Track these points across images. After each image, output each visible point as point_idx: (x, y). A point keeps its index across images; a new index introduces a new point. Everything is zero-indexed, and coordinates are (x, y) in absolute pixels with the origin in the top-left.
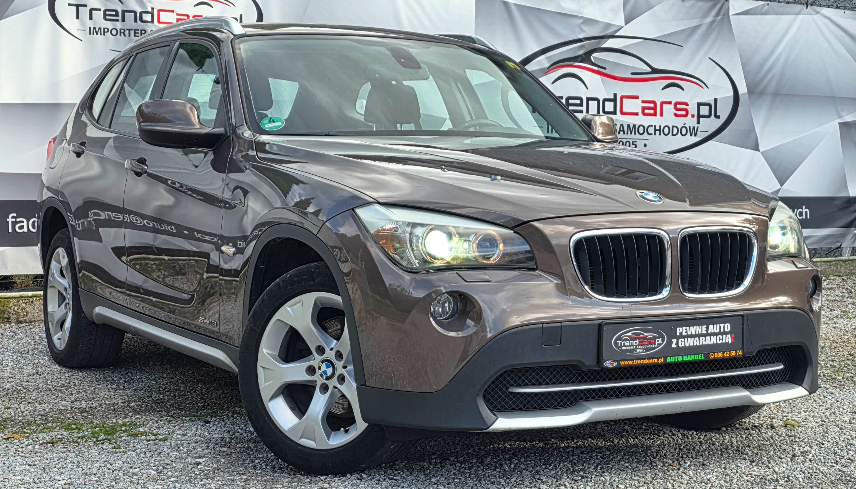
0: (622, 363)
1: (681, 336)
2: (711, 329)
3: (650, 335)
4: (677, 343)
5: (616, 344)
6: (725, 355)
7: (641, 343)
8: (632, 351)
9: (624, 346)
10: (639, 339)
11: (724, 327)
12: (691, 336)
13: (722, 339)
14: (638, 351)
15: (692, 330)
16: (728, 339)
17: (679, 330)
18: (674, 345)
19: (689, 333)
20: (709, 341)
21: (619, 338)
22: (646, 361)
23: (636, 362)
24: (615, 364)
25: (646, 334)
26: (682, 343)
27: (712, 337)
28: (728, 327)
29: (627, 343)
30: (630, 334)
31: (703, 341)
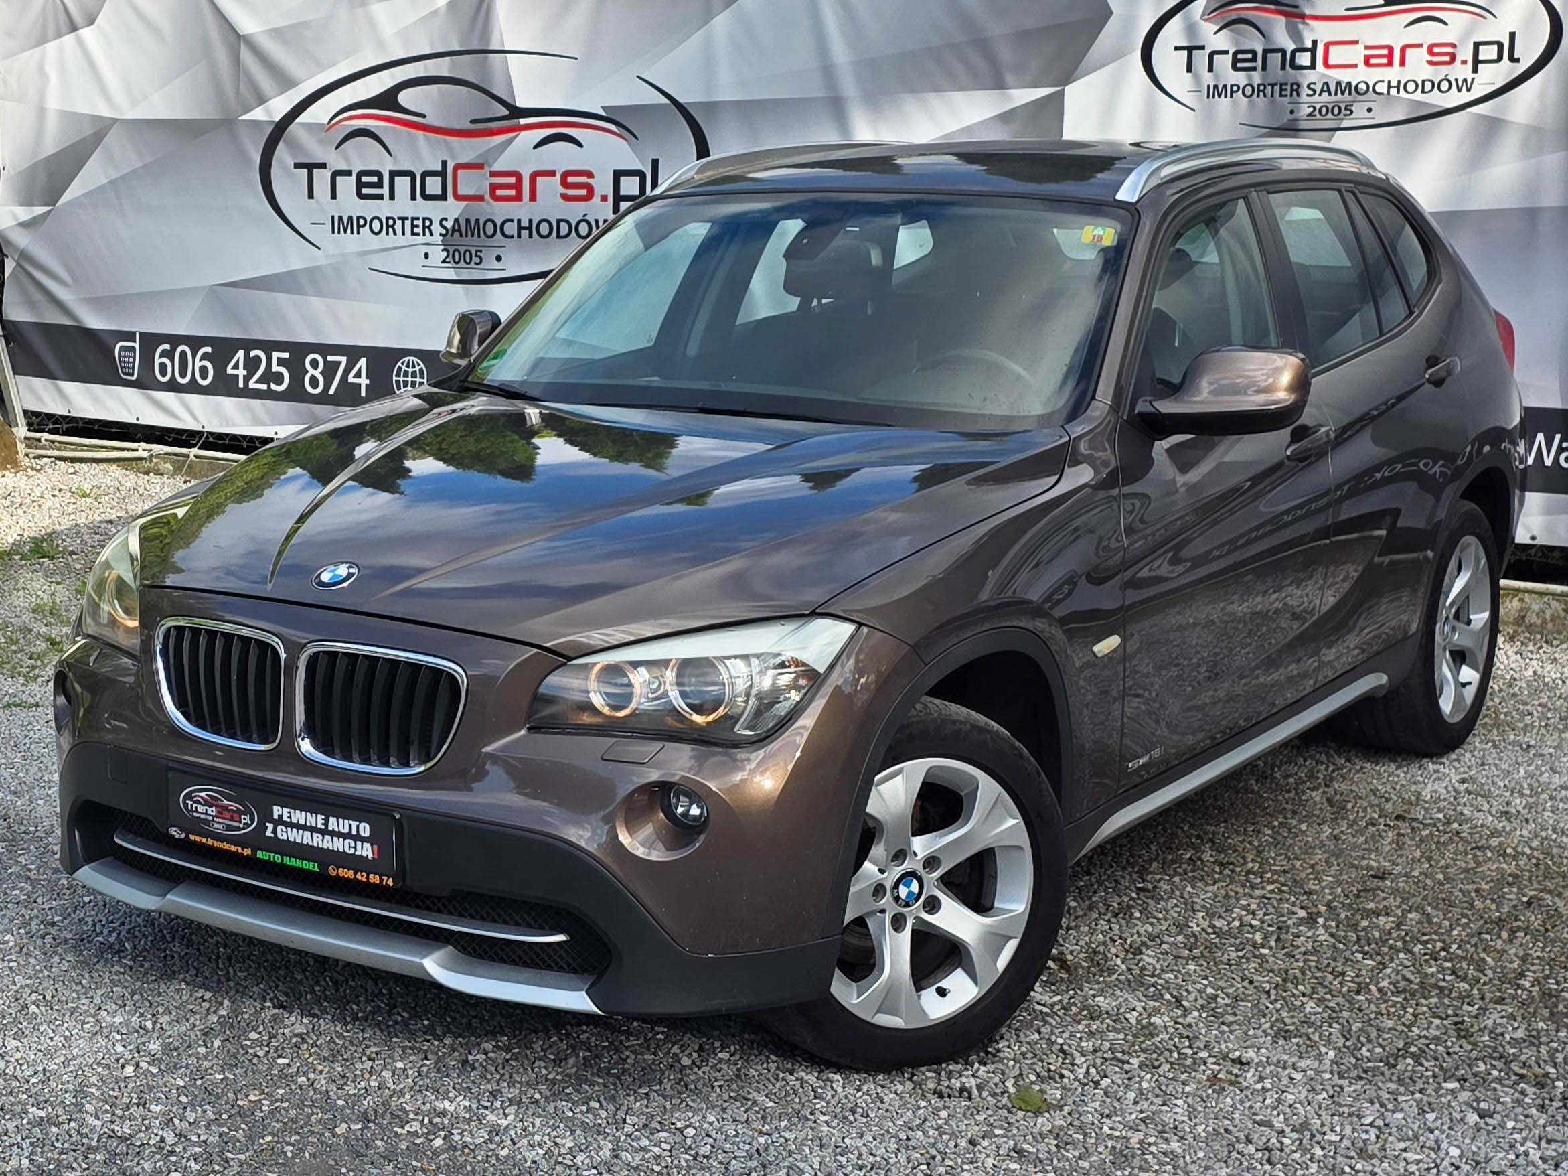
0: (192, 837)
1: (280, 821)
2: (333, 824)
3: (233, 806)
4: (274, 832)
5: (186, 805)
6: (358, 876)
7: (219, 814)
8: (207, 822)
9: (196, 811)
10: (216, 806)
11: (358, 827)
12: (297, 826)
13: (355, 847)
14: (216, 826)
15: (299, 817)
16: (367, 851)
17: (277, 811)
18: (269, 833)
19: (294, 821)
20: (328, 843)
21: (189, 796)
22: (225, 846)
23: (210, 842)
24: (183, 836)
25: (226, 802)
26: (283, 834)
27: (335, 839)
28: (365, 830)
29: (200, 808)
30: (203, 794)
31: (317, 840)
